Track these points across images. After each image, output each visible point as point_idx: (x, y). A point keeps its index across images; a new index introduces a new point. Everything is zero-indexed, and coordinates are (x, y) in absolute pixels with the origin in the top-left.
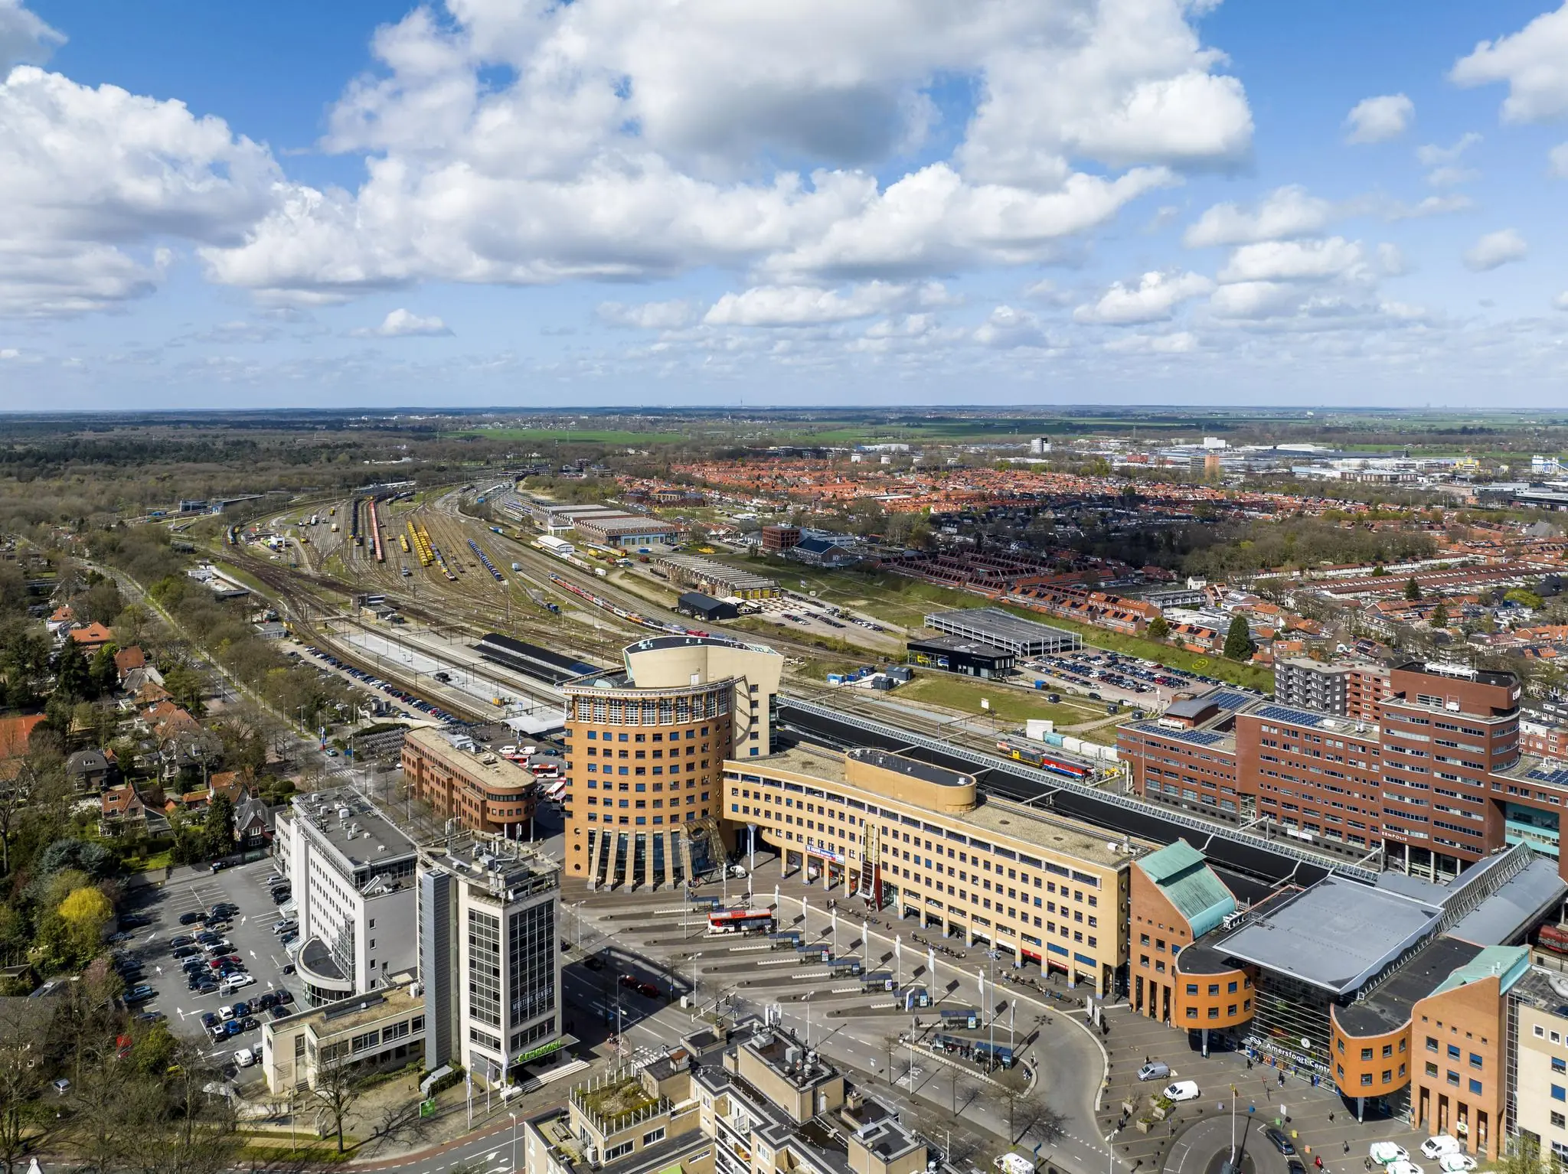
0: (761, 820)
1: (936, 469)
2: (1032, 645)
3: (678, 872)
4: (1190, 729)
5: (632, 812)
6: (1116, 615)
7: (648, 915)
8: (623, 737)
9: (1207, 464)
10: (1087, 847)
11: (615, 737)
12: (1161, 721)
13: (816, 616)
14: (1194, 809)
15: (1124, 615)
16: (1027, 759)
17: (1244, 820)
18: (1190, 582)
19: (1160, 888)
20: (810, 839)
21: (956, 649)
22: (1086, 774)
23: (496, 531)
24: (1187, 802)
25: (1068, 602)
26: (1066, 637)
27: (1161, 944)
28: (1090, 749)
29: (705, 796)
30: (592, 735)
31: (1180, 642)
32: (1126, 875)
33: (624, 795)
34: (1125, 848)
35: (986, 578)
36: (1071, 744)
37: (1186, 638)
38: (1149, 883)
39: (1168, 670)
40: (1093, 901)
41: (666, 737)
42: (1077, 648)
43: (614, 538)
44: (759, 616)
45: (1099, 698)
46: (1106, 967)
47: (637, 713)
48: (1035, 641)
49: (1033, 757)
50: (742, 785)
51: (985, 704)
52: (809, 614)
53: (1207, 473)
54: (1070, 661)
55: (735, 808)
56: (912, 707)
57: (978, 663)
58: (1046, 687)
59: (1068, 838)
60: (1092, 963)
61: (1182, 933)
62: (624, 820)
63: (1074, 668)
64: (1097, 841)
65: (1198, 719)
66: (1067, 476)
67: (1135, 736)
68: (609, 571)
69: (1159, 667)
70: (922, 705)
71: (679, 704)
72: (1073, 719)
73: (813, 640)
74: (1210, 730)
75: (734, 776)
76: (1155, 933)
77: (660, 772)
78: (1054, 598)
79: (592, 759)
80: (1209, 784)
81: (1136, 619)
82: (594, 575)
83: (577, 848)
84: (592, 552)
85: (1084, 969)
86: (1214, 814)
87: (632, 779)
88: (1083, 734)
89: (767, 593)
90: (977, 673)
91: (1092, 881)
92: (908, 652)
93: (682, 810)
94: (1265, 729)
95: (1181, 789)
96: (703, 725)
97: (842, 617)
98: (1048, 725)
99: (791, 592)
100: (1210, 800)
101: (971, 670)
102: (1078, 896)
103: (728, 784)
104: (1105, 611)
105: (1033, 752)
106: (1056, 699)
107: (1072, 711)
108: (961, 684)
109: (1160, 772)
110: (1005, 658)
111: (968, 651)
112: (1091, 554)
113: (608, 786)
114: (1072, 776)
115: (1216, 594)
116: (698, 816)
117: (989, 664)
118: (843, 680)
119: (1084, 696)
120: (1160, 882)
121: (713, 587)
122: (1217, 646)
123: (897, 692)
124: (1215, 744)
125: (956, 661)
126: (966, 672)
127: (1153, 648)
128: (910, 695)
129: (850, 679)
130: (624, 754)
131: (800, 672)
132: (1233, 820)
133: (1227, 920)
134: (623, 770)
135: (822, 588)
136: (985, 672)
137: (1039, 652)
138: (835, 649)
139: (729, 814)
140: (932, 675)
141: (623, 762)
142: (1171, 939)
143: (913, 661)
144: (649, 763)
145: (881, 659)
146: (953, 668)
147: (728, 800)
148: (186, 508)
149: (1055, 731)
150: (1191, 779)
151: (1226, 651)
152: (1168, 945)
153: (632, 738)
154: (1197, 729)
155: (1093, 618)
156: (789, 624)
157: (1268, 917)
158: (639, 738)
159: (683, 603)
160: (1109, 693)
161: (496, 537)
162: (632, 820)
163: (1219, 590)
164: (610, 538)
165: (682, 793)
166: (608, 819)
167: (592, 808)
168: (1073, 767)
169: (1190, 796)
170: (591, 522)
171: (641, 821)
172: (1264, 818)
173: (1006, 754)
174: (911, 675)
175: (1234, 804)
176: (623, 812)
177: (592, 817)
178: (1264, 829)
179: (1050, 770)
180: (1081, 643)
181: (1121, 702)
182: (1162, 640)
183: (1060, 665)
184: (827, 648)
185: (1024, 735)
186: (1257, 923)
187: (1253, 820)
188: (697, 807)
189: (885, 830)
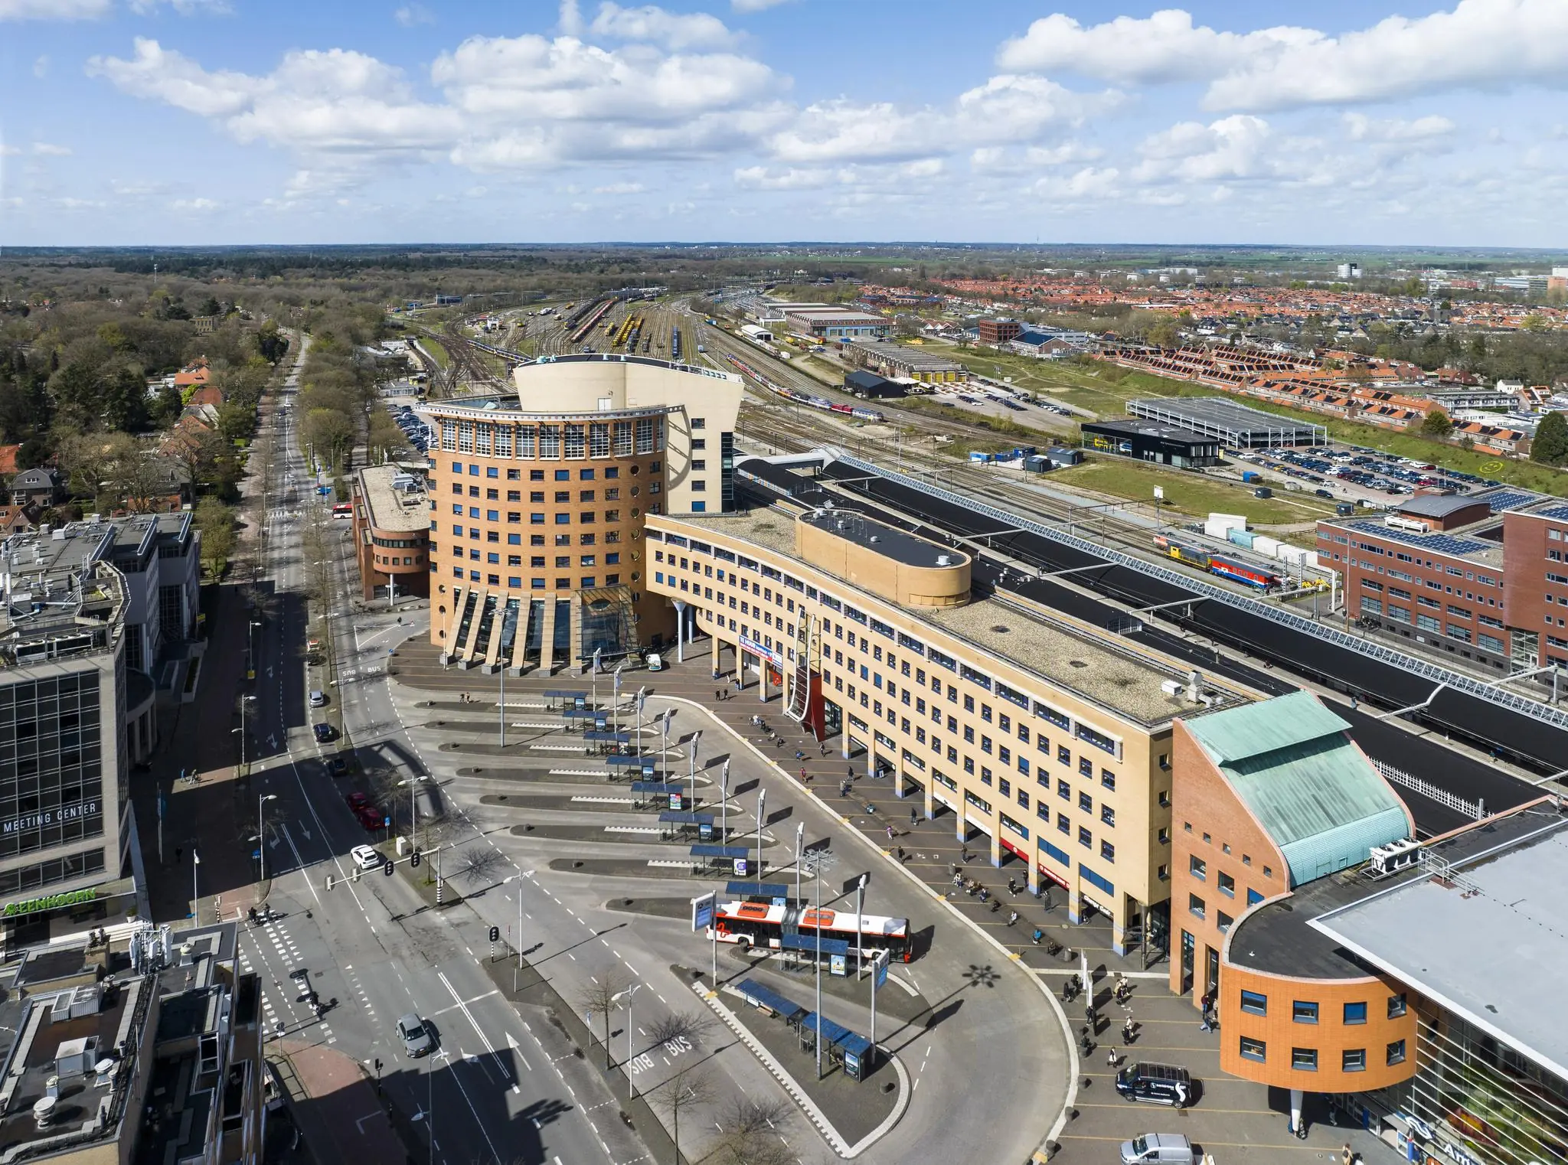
0: (689, 597)
1: (1218, 286)
2: (1253, 435)
3: (561, 653)
4: (1435, 533)
5: (504, 571)
6: (1383, 411)
7: (482, 707)
8: (492, 472)
9: (1550, 286)
10: (1124, 683)
11: (483, 472)
12: (1390, 519)
13: (996, 399)
14: (1436, 644)
15: (1393, 411)
16: (1190, 559)
17: (1517, 668)
18: (1501, 386)
19: (1230, 777)
20: (744, 628)
21: (1141, 431)
22: (1272, 583)
23: (710, 323)
24: (1424, 634)
25: (1322, 396)
26: (1303, 429)
27: (1226, 881)
28: (1291, 553)
29: (611, 558)
30: (457, 467)
31: (1467, 443)
32: (1162, 743)
33: (493, 547)
34: (1192, 692)
35: (1227, 371)
36: (1265, 546)
37: (1478, 440)
38: (1205, 764)
39: (1441, 471)
40: (1109, 780)
41: (549, 476)
42: (1320, 442)
43: (819, 328)
44: (932, 397)
45: (1331, 497)
46: (1130, 901)
47: (509, 442)
48: (1259, 430)
49: (1198, 556)
50: (668, 549)
51: (1159, 492)
52: (990, 397)
53: (1550, 295)
54: (1303, 456)
55: (659, 577)
56: (1063, 492)
57: (1169, 449)
58: (1257, 480)
59: (1097, 664)
60: (1108, 887)
61: (1267, 870)
62: (494, 580)
63: (1309, 464)
64: (1149, 675)
65: (1451, 521)
66: (1372, 295)
67: (1343, 536)
68: (793, 355)
69: (1430, 468)
70: (1078, 490)
71: (571, 433)
72: (1287, 518)
73: (975, 420)
74: (1469, 536)
75: (657, 535)
76: (1216, 861)
77: (542, 521)
78: (1305, 392)
79: (457, 499)
80: (1460, 610)
81: (1409, 415)
82: (777, 358)
83: (442, 609)
84: (789, 339)
85: (1096, 896)
86: (1467, 655)
87: (504, 527)
88: (1291, 535)
89: (952, 376)
90: (1167, 460)
91: (1108, 744)
92: (1082, 436)
93: (575, 573)
94: (1554, 535)
95: (1414, 614)
96: (610, 465)
97: (1027, 401)
98: (1239, 522)
99: (981, 377)
100: (1462, 633)
101: (1160, 457)
102: (1086, 767)
103: (652, 545)
104: (1369, 406)
105: (1200, 550)
106: (1267, 494)
107: (1286, 508)
108: (1144, 472)
109: (1380, 587)
110: (1205, 445)
111: (1156, 434)
112: (1371, 354)
113: (475, 535)
114: (1250, 585)
115: (1534, 397)
116: (600, 582)
117: (1184, 450)
118: (989, 459)
119: (1308, 493)
120: (1226, 764)
121: (892, 368)
122: (1521, 448)
123: (1054, 475)
124: (1474, 555)
125: (1141, 445)
126: (1154, 458)
127: (1427, 448)
128: (1068, 479)
129: (999, 458)
130: (493, 494)
131: (943, 449)
132: (1499, 666)
133: (1379, 857)
134: (492, 515)
135: (1023, 375)
136: (1177, 460)
137: (1265, 444)
138: (998, 430)
139: (652, 585)
140: (1107, 460)
141: (493, 505)
142: (1248, 877)
143: (1089, 444)
144: (525, 507)
145: (1050, 441)
146: (1137, 453)
147: (652, 566)
148: (442, 301)
149: (1249, 529)
150: (1430, 601)
151: (1534, 456)
152: (1241, 888)
153: (503, 474)
154: (1448, 533)
155: (1353, 413)
156: (961, 405)
157: (1462, 869)
158: (512, 474)
159: (848, 382)
160: (1350, 493)
161: (707, 328)
162: (504, 580)
163: (1537, 393)
164: (815, 328)
165: (574, 551)
166: (475, 577)
167: (458, 561)
168: (1253, 573)
169: (1429, 626)
170: (803, 315)
171: (514, 582)
172: (1552, 668)
173: (1163, 551)
174: (1079, 459)
175: (1501, 642)
176: (493, 569)
177: (458, 573)
178: (1551, 683)
179: (1220, 575)
180: (1326, 439)
181: (1361, 503)
182: (1440, 438)
183: (1289, 457)
184: (990, 429)
185: (1202, 531)
186: (1436, 878)
187: (1533, 669)
188: (600, 572)
189: (827, 624)
